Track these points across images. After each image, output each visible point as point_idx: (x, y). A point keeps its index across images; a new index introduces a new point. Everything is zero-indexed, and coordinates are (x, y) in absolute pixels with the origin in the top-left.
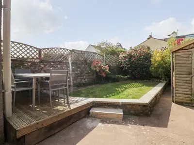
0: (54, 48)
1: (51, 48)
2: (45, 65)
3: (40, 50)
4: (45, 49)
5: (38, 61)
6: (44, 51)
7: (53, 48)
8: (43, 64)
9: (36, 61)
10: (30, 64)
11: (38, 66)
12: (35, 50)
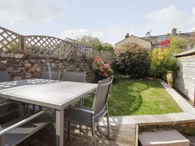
0: (45, 37)
1: (40, 37)
2: (33, 64)
3: (22, 38)
4: (30, 37)
5: (20, 56)
6: (29, 40)
7: (43, 37)
8: (30, 63)
9: (16, 56)
10: (5, 62)
11: (20, 64)
12: (14, 37)
